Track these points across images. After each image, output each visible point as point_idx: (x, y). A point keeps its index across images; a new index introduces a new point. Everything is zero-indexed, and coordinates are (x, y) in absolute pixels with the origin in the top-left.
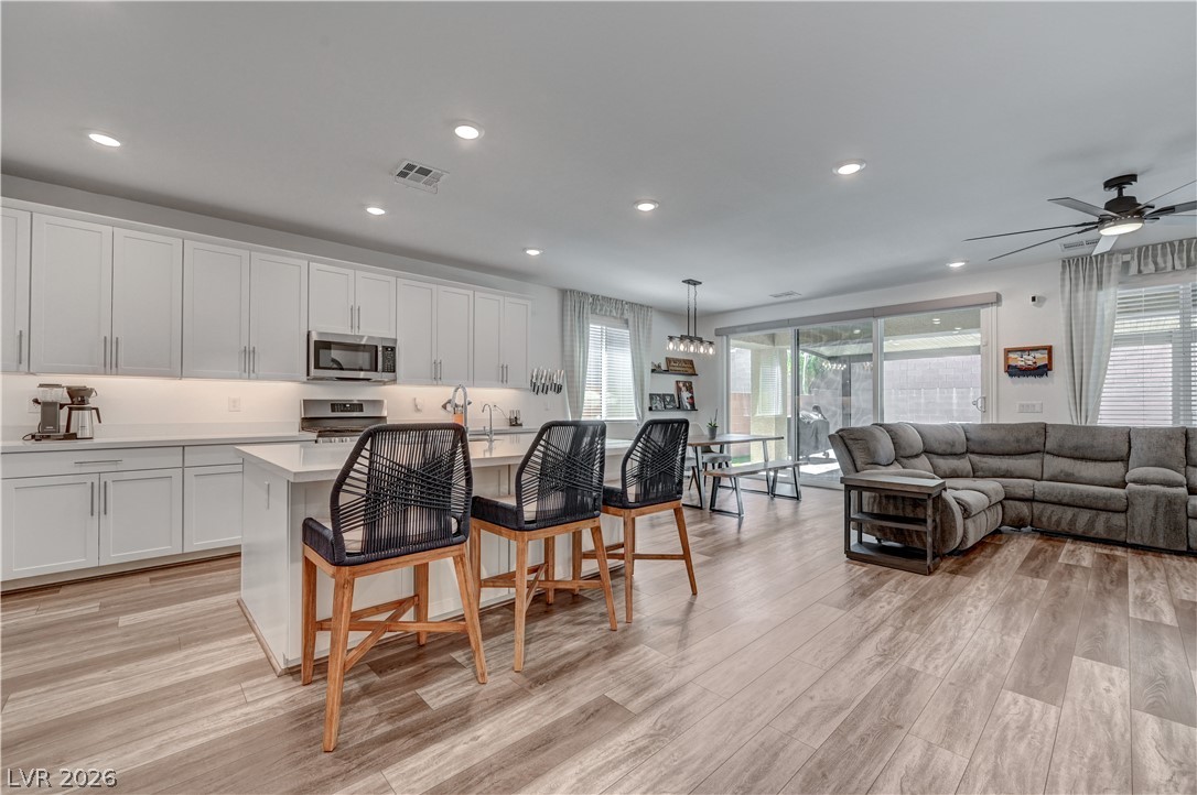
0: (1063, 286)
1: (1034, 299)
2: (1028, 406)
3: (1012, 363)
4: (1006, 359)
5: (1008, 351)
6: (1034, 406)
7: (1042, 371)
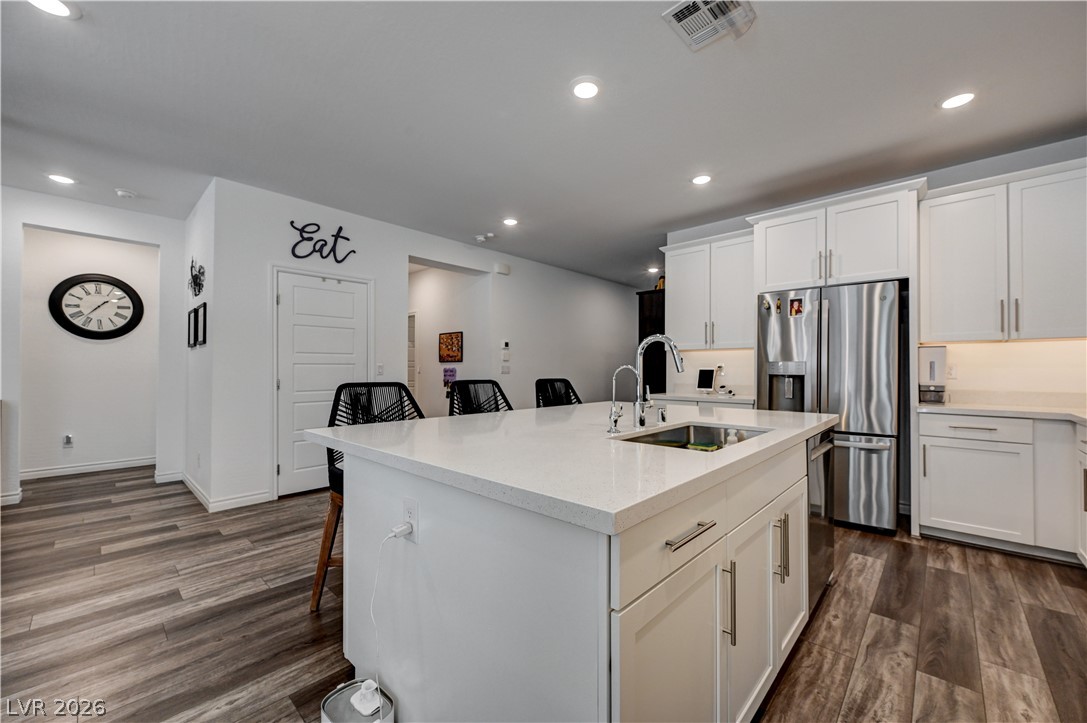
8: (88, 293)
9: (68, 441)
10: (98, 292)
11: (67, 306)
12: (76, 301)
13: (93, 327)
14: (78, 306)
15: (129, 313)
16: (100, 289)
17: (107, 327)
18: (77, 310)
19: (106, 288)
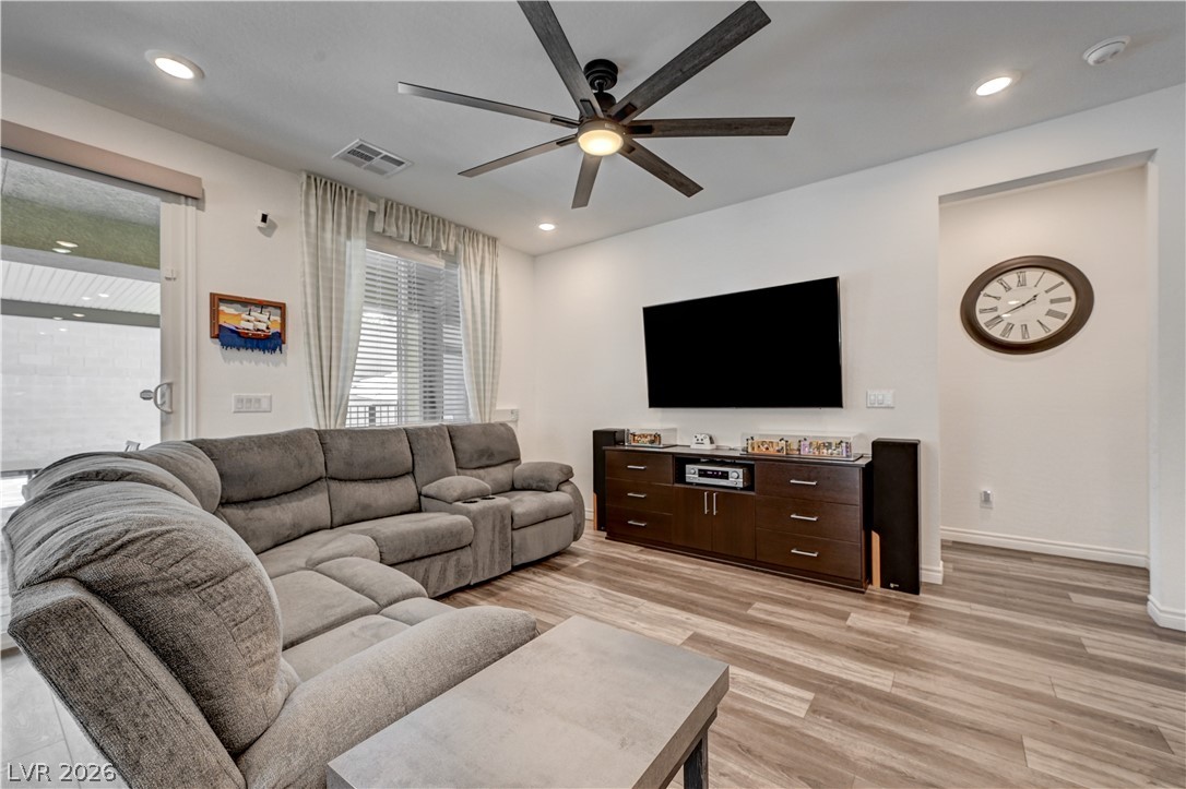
0: (307, 205)
1: (264, 218)
2: (249, 401)
3: (223, 321)
4: (215, 314)
5: (217, 300)
6: (258, 400)
7: (270, 342)
8: (1008, 289)
9: (986, 498)
10: (1022, 284)
11: (982, 311)
12: (991, 303)
13: (1015, 337)
14: (995, 309)
15: (1068, 308)
16: (1025, 280)
17: (1036, 334)
18: (995, 314)
19: (1032, 275)
